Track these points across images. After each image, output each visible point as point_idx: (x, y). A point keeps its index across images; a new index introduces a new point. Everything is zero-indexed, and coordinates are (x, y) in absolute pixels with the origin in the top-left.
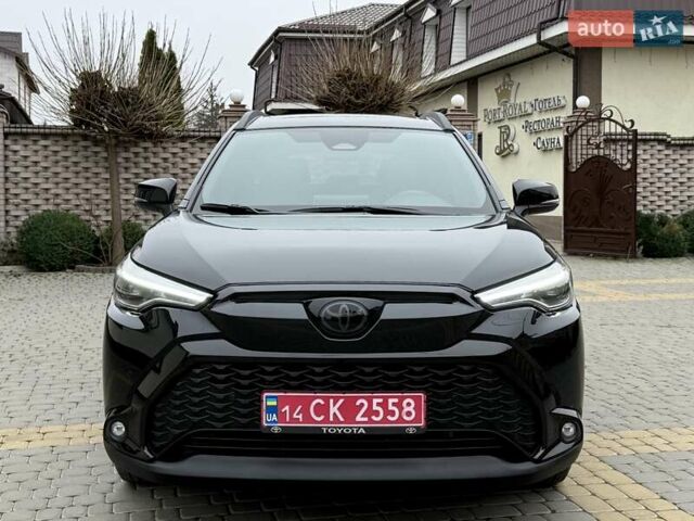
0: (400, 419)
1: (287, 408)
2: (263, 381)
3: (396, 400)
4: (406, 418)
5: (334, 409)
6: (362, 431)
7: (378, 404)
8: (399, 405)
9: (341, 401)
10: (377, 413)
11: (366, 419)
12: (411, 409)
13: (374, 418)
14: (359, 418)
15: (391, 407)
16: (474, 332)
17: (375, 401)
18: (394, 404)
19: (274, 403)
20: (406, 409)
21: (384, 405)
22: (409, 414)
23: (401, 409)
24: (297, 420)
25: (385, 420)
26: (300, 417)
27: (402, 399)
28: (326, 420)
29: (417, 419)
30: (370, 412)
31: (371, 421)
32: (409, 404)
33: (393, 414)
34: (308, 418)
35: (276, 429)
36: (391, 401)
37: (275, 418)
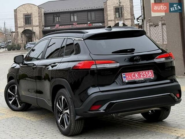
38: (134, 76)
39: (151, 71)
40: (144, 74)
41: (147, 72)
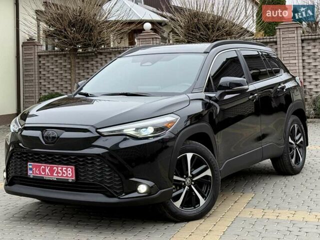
0: (67, 176)
1: (34, 169)
2: (29, 159)
3: (65, 169)
4: (69, 175)
5: (47, 171)
6: (55, 179)
7: (60, 170)
8: (66, 170)
9: (49, 168)
10: (60, 173)
11: (56, 175)
12: (70, 172)
13: (59, 175)
14: (54, 174)
15: (64, 171)
16: (93, 144)
17: (59, 168)
18: (65, 170)
19: (31, 167)
20: (69, 172)
21: (62, 170)
22: (69, 174)
23: (67, 172)
24: (37, 174)
25: (62, 176)
26: (38, 172)
27: (67, 168)
28: (45, 174)
29: (72, 177)
30: (58, 173)
31: (58, 176)
32: (69, 170)
33: (64, 173)
34: (40, 173)
35: (31, 177)
36: (64, 169)
37: (31, 172)
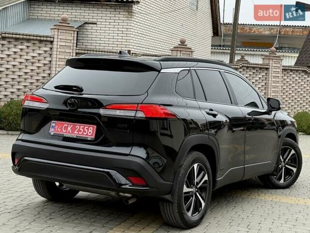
38: (66, 128)
39: (93, 128)
40: (81, 129)
41: (86, 127)
